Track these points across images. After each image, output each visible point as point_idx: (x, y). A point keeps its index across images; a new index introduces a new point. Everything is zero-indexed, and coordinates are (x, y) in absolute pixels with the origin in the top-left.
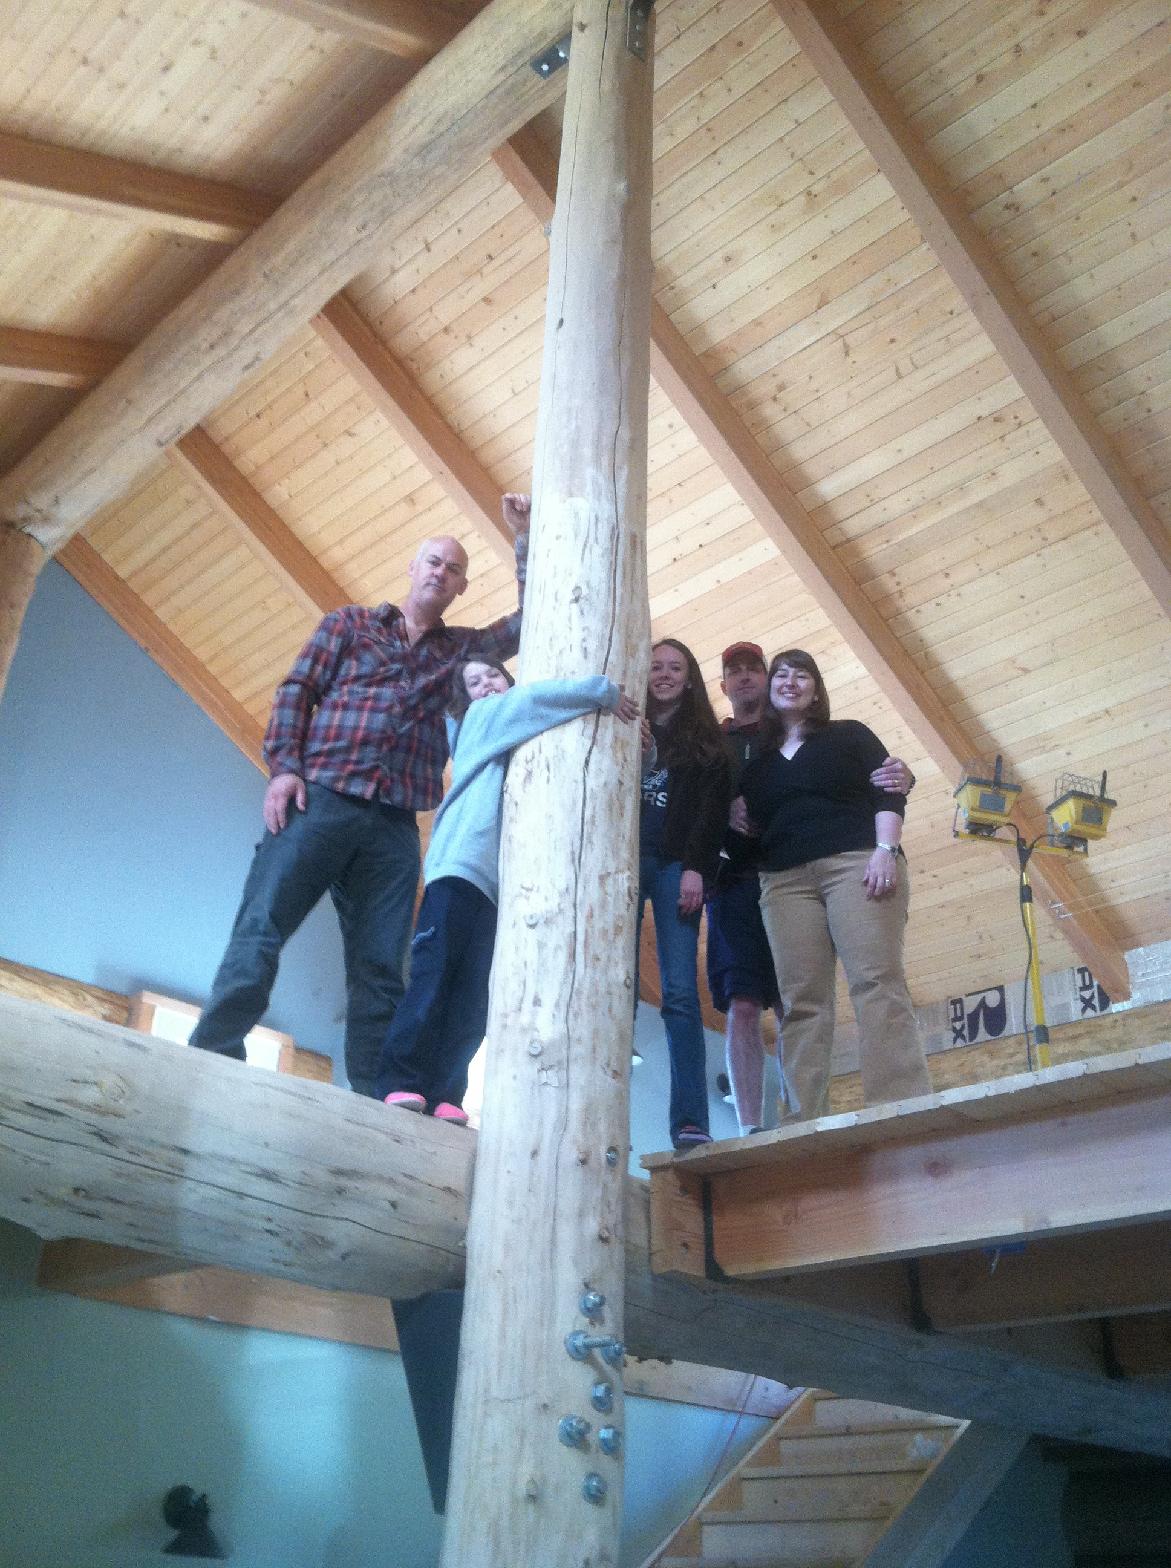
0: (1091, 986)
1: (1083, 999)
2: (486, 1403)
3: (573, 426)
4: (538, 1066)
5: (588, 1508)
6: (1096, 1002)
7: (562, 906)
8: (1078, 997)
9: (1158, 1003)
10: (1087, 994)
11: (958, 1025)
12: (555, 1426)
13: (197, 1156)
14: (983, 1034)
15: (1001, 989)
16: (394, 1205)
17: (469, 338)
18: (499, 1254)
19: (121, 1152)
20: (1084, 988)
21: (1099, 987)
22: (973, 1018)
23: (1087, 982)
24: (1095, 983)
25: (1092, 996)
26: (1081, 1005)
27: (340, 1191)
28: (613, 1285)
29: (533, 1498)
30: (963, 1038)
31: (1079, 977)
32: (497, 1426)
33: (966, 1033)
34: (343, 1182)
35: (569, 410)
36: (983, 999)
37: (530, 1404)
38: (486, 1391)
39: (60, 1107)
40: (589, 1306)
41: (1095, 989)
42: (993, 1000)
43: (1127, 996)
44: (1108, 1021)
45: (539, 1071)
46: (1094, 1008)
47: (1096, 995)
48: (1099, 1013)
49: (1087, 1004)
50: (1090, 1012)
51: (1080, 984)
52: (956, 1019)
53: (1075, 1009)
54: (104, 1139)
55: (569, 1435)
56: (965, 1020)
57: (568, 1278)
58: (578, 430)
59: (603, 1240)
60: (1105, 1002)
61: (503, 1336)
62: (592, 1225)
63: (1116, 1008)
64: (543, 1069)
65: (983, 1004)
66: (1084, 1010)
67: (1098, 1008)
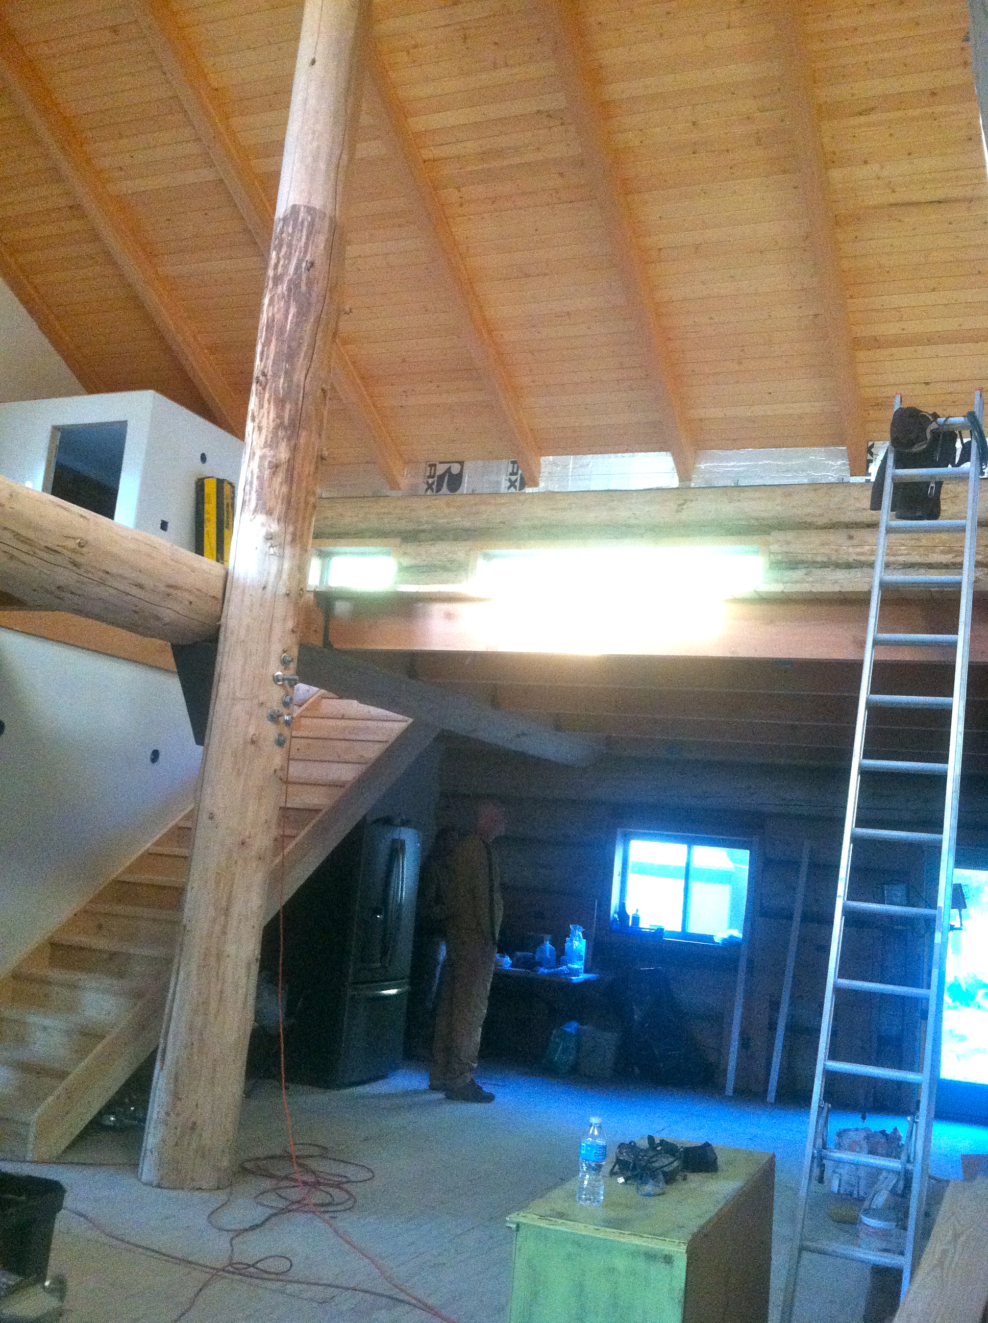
0: (516, 474)
1: (510, 480)
2: (233, 699)
3: (315, 144)
4: (269, 544)
5: (276, 747)
6: (517, 484)
8: (508, 478)
9: (553, 492)
10: (513, 478)
11: (430, 481)
12: (265, 712)
13: (112, 575)
14: (445, 489)
15: (462, 463)
16: (191, 603)
19: (81, 571)
20: (512, 474)
21: (521, 475)
22: (441, 478)
23: (515, 471)
24: (520, 472)
25: (516, 481)
26: (509, 484)
27: (169, 595)
28: (295, 651)
29: (253, 742)
30: (432, 490)
31: (511, 466)
32: (239, 709)
33: (434, 487)
34: (171, 591)
36: (450, 468)
37: (255, 701)
38: (234, 693)
40: (285, 661)
41: (519, 476)
42: (455, 469)
43: (536, 484)
44: (522, 498)
45: (270, 547)
46: (515, 487)
47: (519, 479)
48: (518, 491)
49: (512, 484)
50: (512, 490)
51: (510, 470)
52: (430, 477)
53: (504, 486)
54: (75, 565)
55: (272, 716)
56: (436, 479)
57: (276, 648)
59: (293, 631)
60: (523, 485)
62: (290, 624)
63: (528, 490)
64: (271, 546)
65: (448, 471)
66: (509, 487)
67: (518, 489)
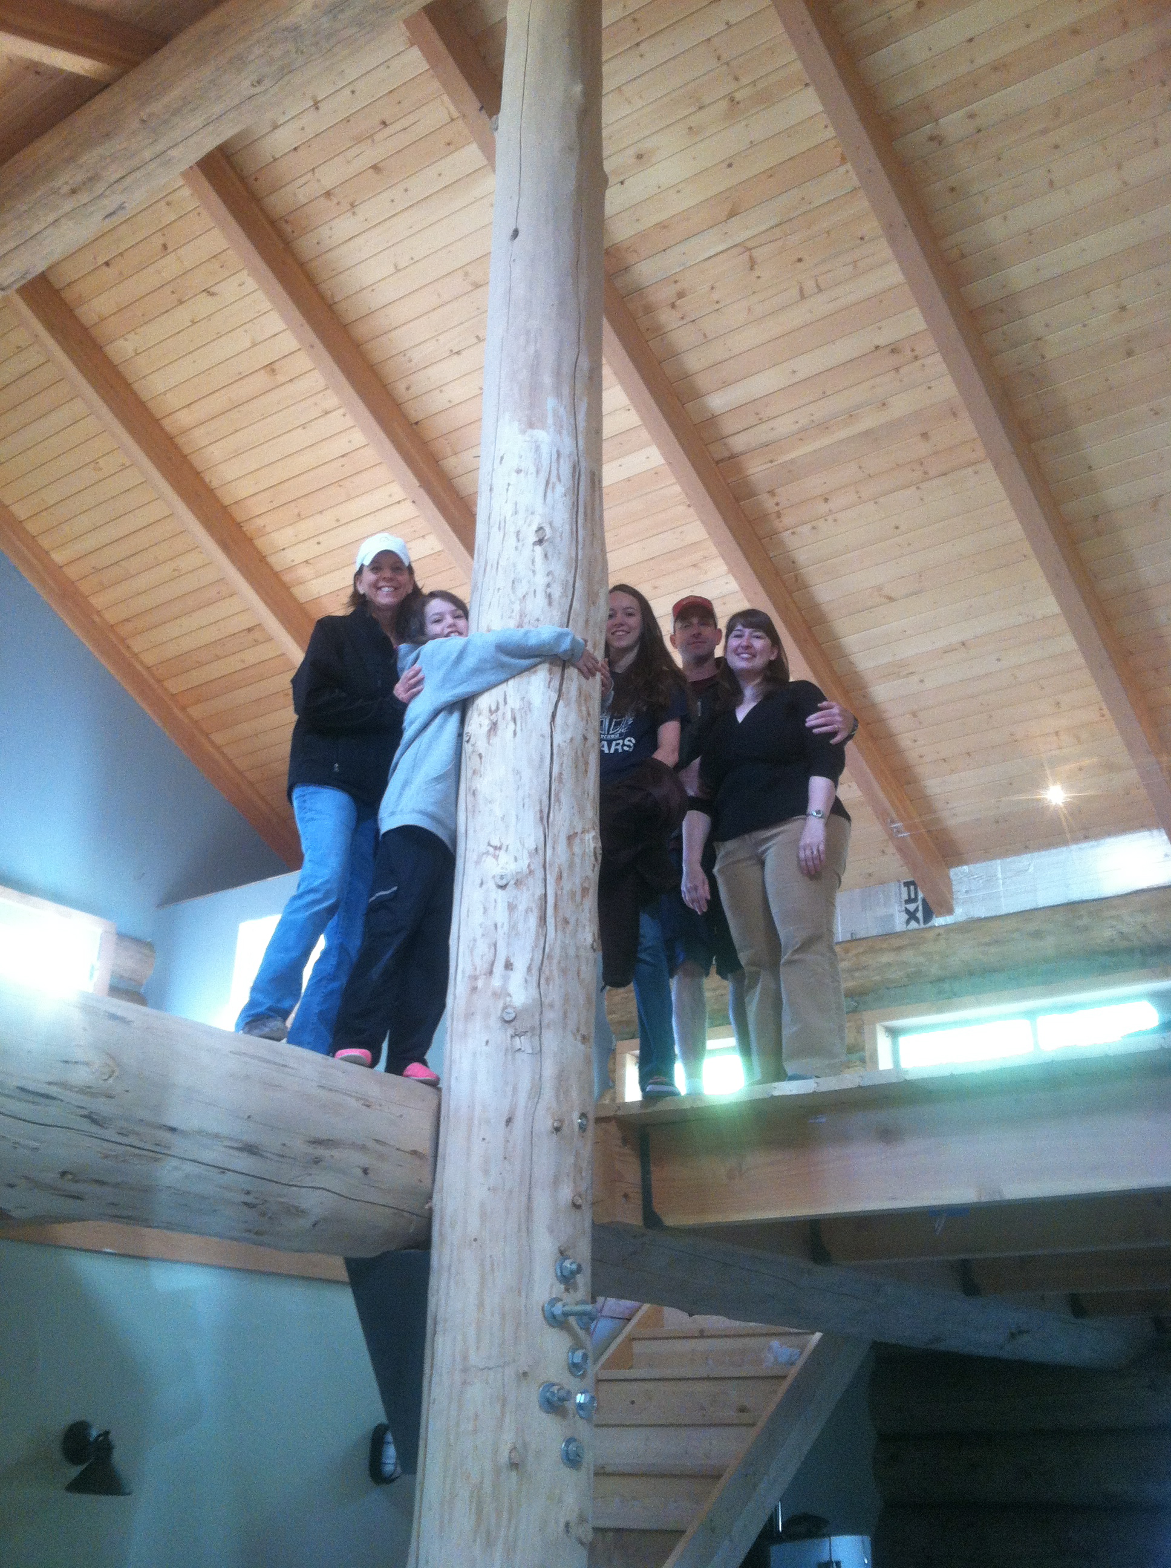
0: (915, 900)
1: (907, 911)
2: (465, 1370)
3: (531, 350)
4: (510, 1032)
5: (566, 1472)
6: (920, 915)
7: (532, 867)
8: (903, 908)
9: (980, 920)
10: (912, 907)
12: (532, 1395)
13: (184, 1134)
16: (365, 1171)
17: (353, 205)
18: (474, 1222)
19: (110, 1134)
20: (909, 901)
21: (924, 900)
23: (913, 896)
24: (920, 896)
25: (917, 910)
26: (906, 917)
27: (317, 1161)
28: (584, 1250)
29: (514, 1466)
31: (904, 890)
32: (477, 1393)
34: (320, 1151)
35: (528, 332)
37: (510, 1371)
38: (465, 1358)
39: (53, 1090)
40: (565, 1273)
41: (920, 903)
43: (950, 911)
44: (931, 935)
45: (512, 1037)
46: (917, 920)
47: (920, 908)
48: (922, 926)
49: (912, 916)
50: (913, 925)
51: (905, 896)
53: (899, 922)
54: (95, 1121)
55: (548, 1402)
57: (545, 1246)
58: (537, 355)
59: (576, 1206)
60: (928, 915)
61: (481, 1305)
62: (566, 1193)
63: (939, 921)
64: (516, 1035)
66: (908, 922)
67: (921, 921)
